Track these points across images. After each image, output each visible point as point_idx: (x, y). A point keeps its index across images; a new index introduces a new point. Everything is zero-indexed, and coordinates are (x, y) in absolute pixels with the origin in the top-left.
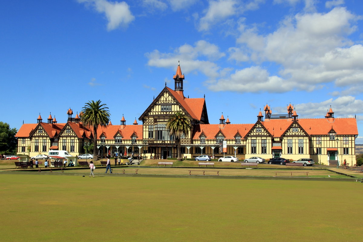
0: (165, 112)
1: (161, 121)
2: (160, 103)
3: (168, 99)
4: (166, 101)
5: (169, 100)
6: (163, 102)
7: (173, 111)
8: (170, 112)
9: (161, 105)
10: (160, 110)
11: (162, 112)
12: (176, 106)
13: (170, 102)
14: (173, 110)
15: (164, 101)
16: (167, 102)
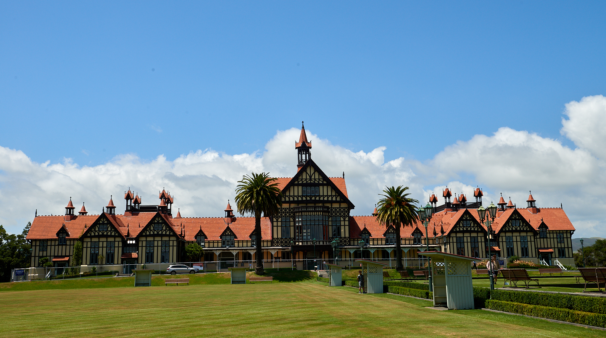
0: (308, 196)
1: (310, 211)
2: (301, 182)
3: (313, 177)
4: (311, 179)
5: (315, 179)
6: (305, 182)
7: (322, 196)
8: (317, 196)
9: (303, 185)
10: (300, 194)
11: (304, 196)
12: (325, 187)
13: (316, 182)
14: (321, 194)
15: (308, 180)
16: (312, 182)
